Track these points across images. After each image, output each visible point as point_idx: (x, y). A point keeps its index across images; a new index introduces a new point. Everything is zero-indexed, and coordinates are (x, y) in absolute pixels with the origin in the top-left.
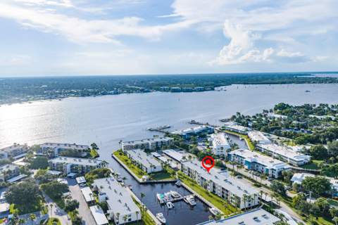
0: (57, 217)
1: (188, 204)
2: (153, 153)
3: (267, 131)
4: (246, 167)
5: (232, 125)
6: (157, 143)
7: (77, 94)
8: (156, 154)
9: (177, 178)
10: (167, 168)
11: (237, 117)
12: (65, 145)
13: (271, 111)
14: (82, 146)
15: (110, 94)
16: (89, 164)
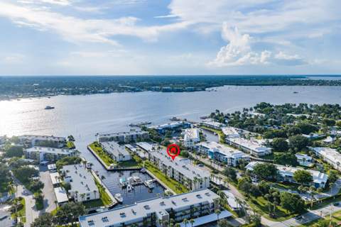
0: (23, 196)
1: (147, 187)
2: (126, 145)
3: (242, 127)
4: (210, 157)
5: (209, 122)
6: (132, 136)
7: (67, 93)
8: (129, 146)
9: (143, 165)
10: (135, 157)
11: (217, 114)
12: (43, 137)
13: (251, 110)
14: (59, 138)
15: (100, 93)
16: (61, 153)
